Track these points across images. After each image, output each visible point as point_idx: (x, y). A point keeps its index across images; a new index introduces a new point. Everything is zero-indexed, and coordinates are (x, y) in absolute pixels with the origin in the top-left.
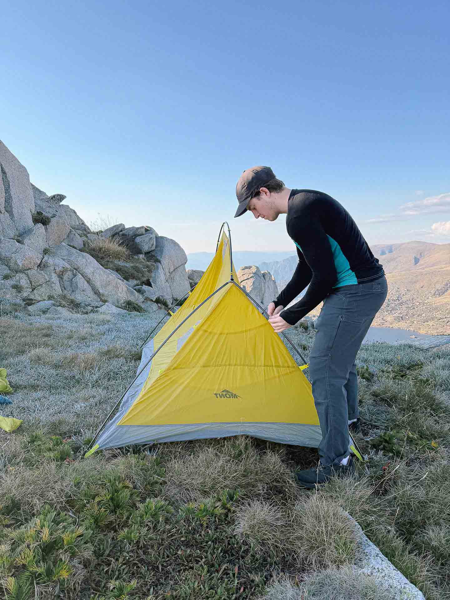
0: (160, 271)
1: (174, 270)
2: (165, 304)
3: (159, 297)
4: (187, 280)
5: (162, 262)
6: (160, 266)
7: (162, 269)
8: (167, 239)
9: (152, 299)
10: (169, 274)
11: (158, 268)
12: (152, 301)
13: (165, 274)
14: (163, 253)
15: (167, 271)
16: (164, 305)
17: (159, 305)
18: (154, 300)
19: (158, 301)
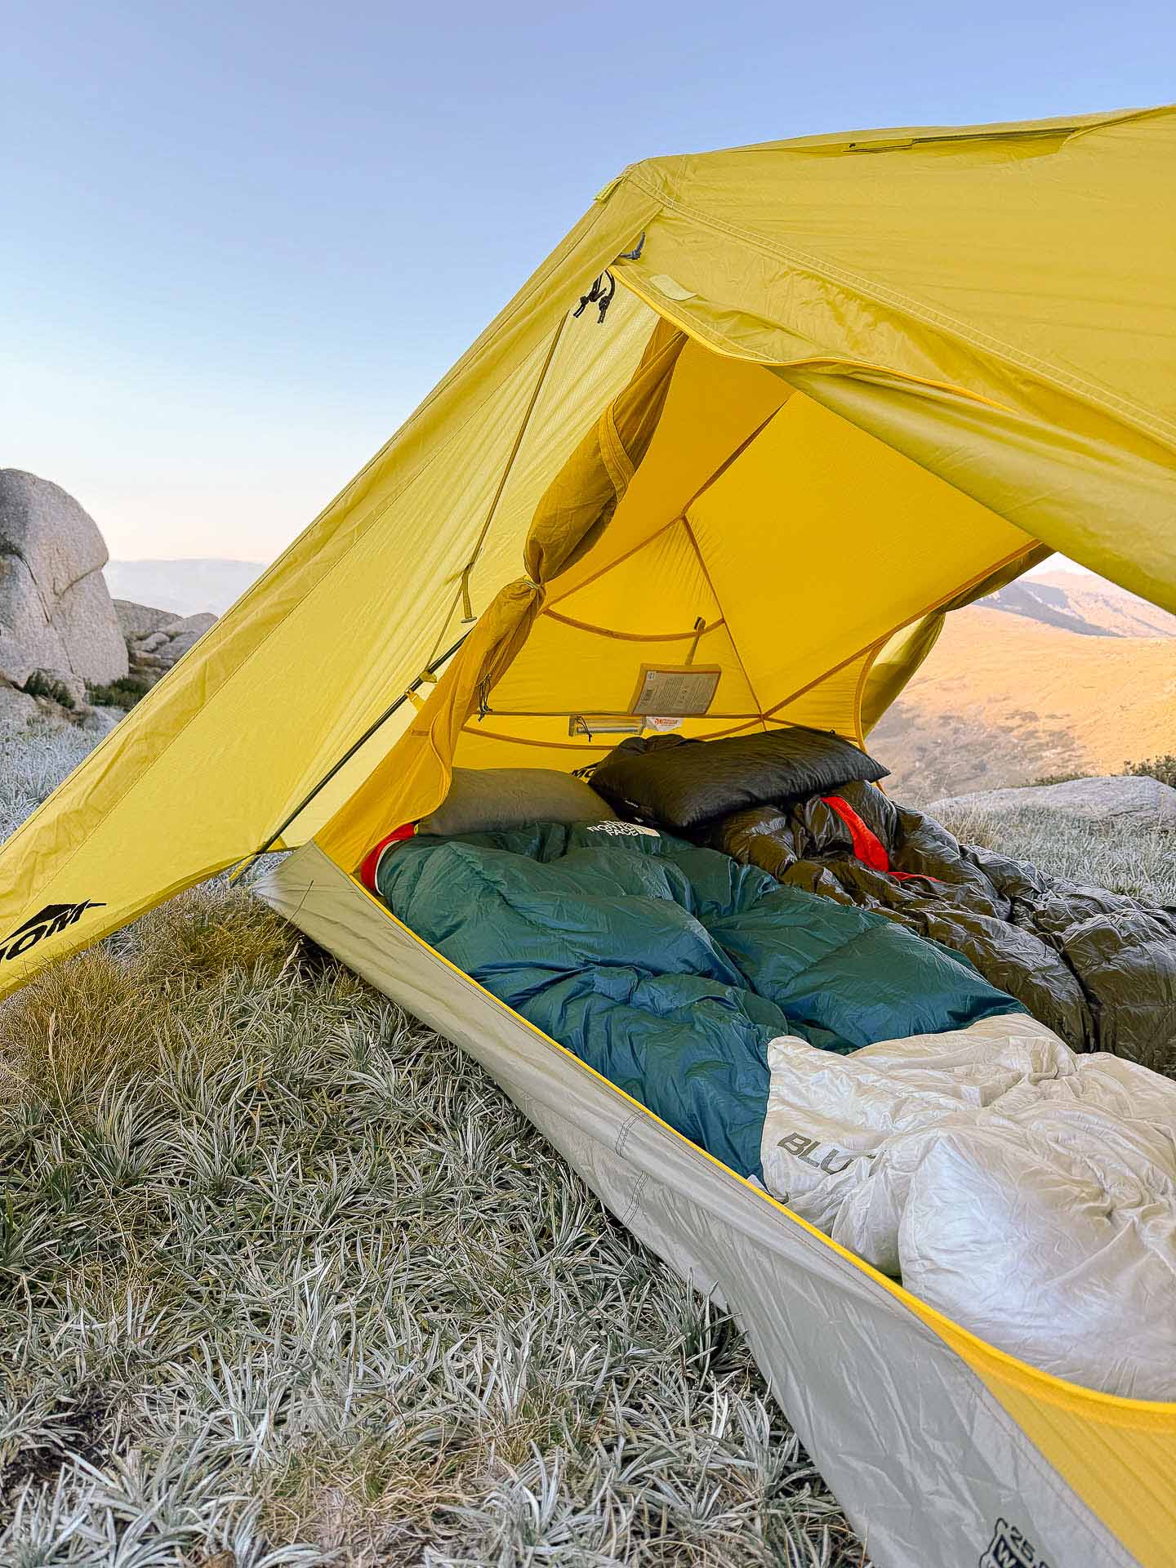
0: (24, 584)
1: (71, 585)
2: (63, 698)
3: (39, 674)
4: (114, 622)
5: (26, 555)
6: (21, 567)
7: (29, 577)
8: (35, 481)
9: (15, 678)
10: (53, 598)
11: (14, 574)
12: (17, 687)
13: (42, 599)
14: (30, 526)
15: (47, 586)
16: (58, 701)
17: (43, 702)
18: (22, 685)
19: (34, 688)
